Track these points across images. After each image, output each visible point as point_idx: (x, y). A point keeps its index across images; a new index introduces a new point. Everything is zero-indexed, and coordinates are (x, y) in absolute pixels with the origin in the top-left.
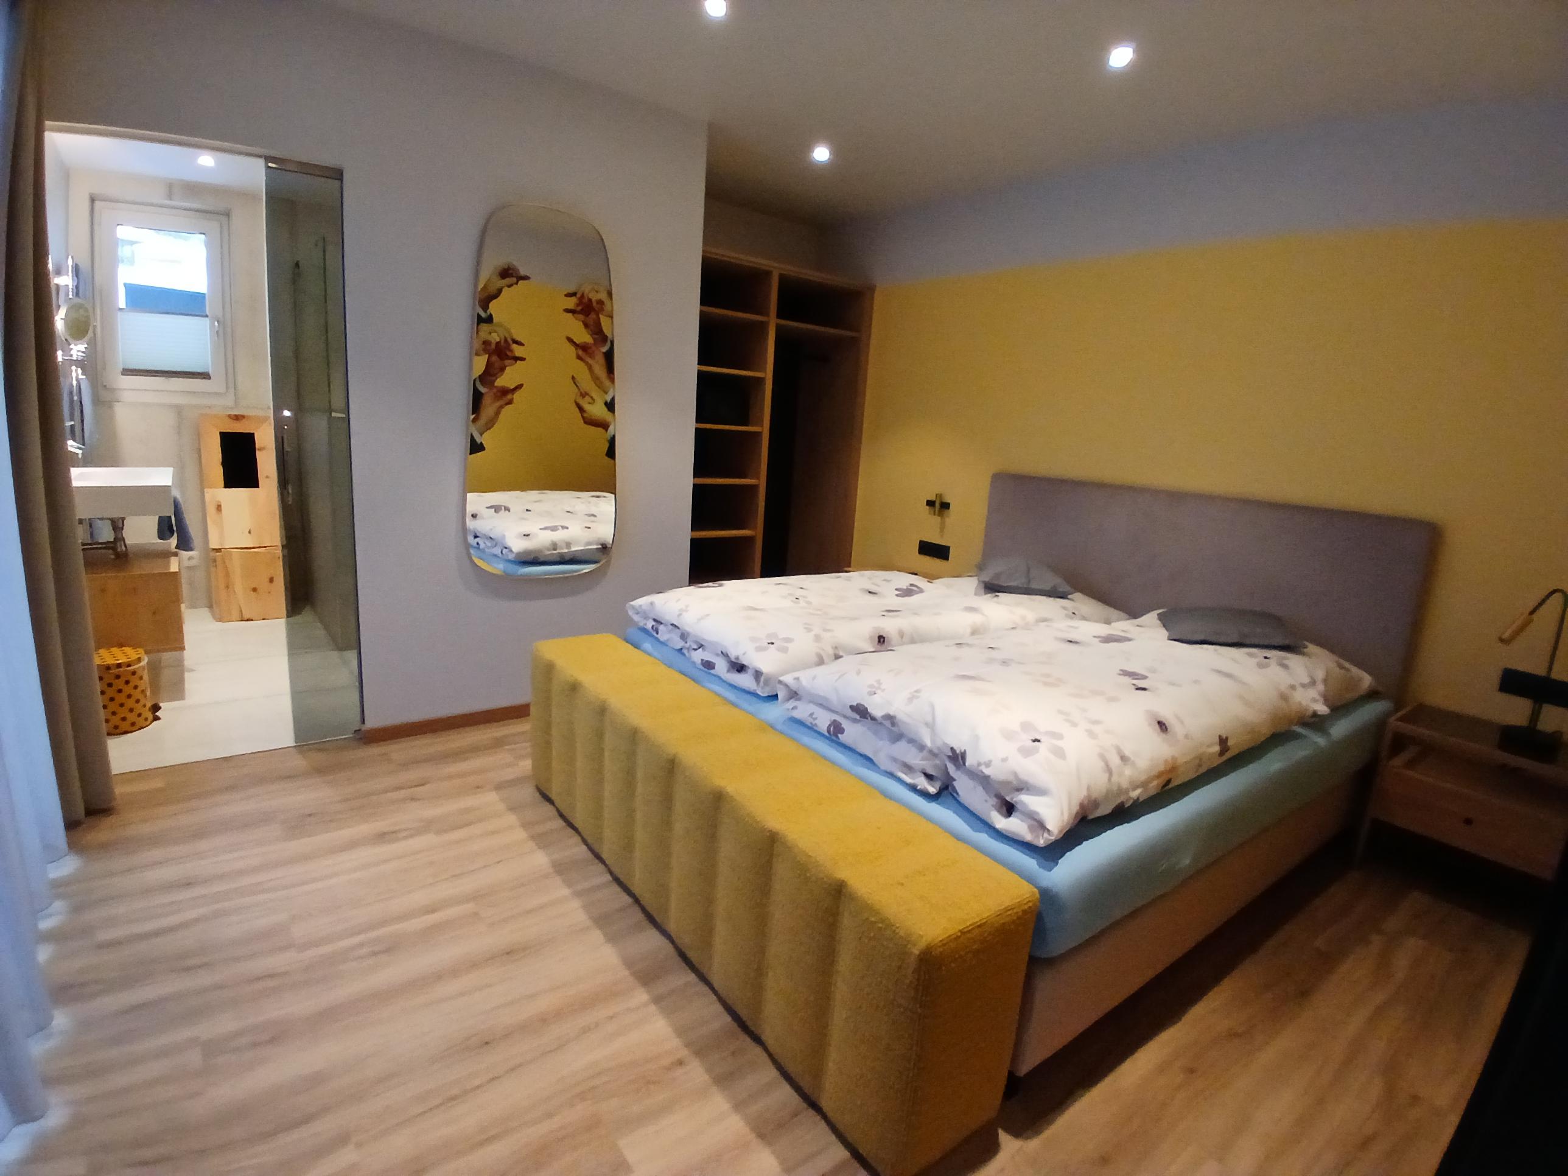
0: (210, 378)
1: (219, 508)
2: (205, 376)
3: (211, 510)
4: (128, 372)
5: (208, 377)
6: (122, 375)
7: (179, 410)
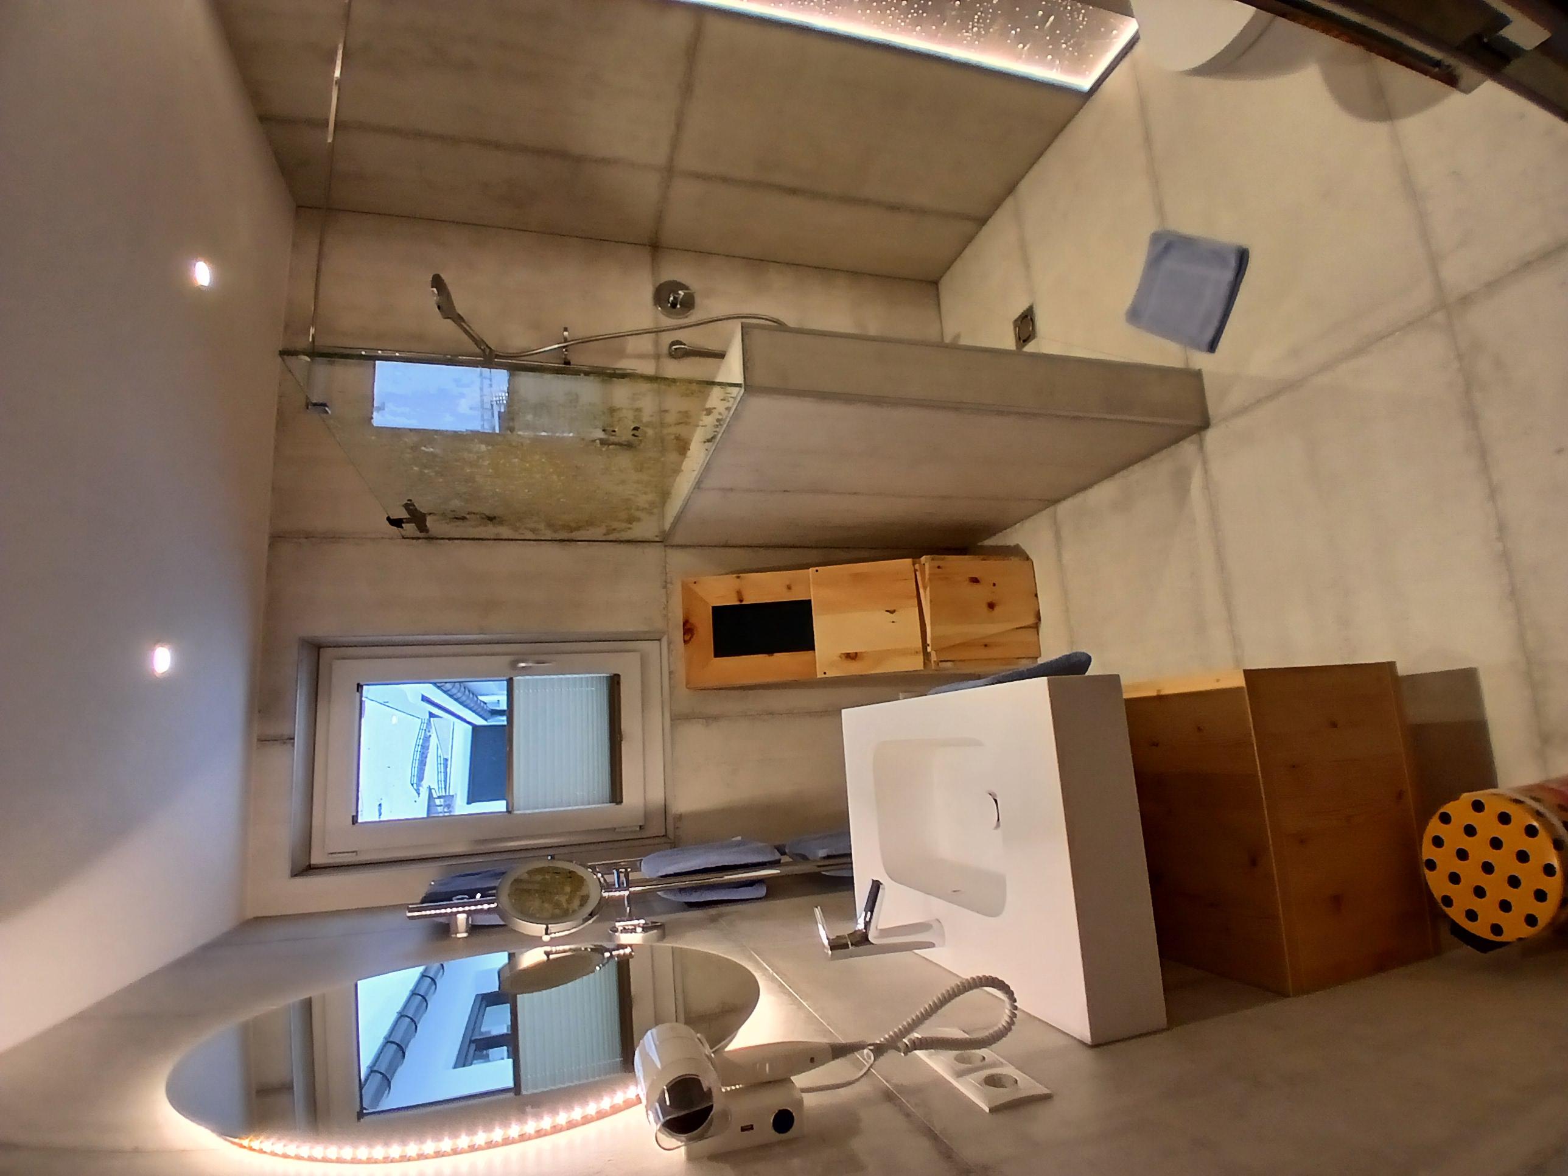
0: (617, 676)
1: (851, 657)
2: (614, 683)
3: (854, 669)
4: (616, 795)
5: (616, 678)
6: (621, 802)
7: (678, 718)
